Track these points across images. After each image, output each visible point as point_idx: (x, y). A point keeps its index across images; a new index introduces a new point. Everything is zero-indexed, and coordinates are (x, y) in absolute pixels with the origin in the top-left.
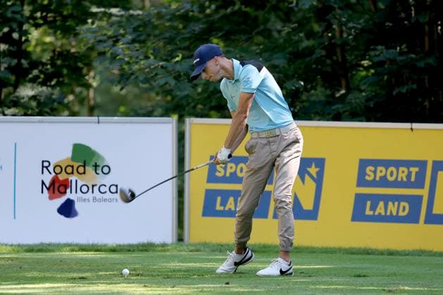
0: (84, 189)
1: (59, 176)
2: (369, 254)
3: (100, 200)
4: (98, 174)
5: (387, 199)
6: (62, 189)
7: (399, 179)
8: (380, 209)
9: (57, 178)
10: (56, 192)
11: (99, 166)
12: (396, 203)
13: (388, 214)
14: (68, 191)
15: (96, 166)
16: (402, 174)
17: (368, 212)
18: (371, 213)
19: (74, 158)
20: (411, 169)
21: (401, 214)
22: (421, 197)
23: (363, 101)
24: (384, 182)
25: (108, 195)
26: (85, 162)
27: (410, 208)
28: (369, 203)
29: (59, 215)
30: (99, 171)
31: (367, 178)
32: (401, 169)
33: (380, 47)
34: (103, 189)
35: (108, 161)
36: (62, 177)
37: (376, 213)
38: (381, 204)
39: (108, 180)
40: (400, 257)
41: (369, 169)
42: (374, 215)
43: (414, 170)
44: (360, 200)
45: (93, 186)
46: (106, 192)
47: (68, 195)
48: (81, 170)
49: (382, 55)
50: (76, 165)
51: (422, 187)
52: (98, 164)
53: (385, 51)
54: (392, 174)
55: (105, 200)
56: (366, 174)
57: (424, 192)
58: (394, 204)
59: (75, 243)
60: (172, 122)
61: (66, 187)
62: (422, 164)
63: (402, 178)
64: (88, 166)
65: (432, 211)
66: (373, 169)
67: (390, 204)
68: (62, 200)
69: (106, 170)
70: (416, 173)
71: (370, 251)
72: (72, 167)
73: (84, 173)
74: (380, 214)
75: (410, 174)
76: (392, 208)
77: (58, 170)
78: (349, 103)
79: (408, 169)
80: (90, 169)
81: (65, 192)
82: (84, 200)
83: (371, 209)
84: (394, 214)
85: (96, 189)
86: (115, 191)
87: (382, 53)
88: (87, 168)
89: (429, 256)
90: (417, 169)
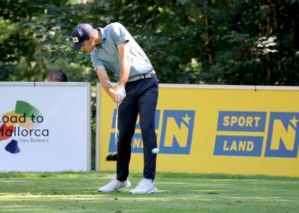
0: (25, 133)
1: (6, 123)
2: (225, 178)
3: (36, 141)
4: (34, 122)
5: (238, 139)
6: (8, 133)
7: (247, 125)
8: (234, 146)
9: (5, 125)
10: (4, 135)
11: (35, 117)
12: (245, 142)
13: (239, 150)
14: (13, 134)
15: (33, 117)
16: (249, 121)
17: (225, 149)
18: (227, 149)
19: (17, 111)
20: (255, 118)
21: (248, 149)
22: (262, 138)
23: (223, 70)
24: (236, 127)
25: (42, 137)
26: (25, 114)
27: (254, 146)
28: (226, 142)
29: (6, 151)
30: (35, 120)
31: (224, 124)
32: (248, 118)
33: (233, 32)
34: (38, 133)
35: (42, 113)
36: (8, 124)
37: (231, 149)
38: (234, 143)
39: (41, 127)
40: (246, 180)
41: (226, 118)
42: (229, 151)
43: (257, 119)
44: (219, 140)
45: (31, 131)
46: (40, 135)
47: (13, 137)
48: (22, 119)
49: (235, 38)
50: (18, 116)
51: (263, 130)
52: (34, 115)
53: (237, 35)
54: (242, 121)
55: (39, 141)
56: (223, 122)
57: (265, 134)
58: (243, 142)
59: (17, 171)
60: (87, 86)
61: (11, 132)
62: (263, 115)
63: (249, 124)
64: (27, 117)
65: (270, 148)
66: (228, 118)
67: (241, 142)
68: (9, 141)
69: (40, 119)
70: (259, 121)
71: (225, 176)
72: (16, 117)
73: (25, 121)
74: (233, 150)
75: (254, 121)
76: (242, 146)
77: (6, 119)
78: (212, 72)
79: (253, 118)
80: (28, 119)
81: (11, 135)
82: (25, 141)
83: (227, 147)
84: (244, 150)
85: (33, 133)
86: (47, 134)
87: (235, 36)
88: (26, 118)
89: (267, 179)
90: (259, 118)
